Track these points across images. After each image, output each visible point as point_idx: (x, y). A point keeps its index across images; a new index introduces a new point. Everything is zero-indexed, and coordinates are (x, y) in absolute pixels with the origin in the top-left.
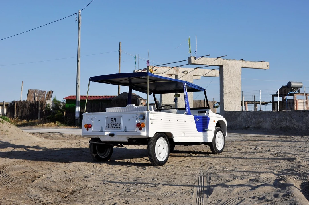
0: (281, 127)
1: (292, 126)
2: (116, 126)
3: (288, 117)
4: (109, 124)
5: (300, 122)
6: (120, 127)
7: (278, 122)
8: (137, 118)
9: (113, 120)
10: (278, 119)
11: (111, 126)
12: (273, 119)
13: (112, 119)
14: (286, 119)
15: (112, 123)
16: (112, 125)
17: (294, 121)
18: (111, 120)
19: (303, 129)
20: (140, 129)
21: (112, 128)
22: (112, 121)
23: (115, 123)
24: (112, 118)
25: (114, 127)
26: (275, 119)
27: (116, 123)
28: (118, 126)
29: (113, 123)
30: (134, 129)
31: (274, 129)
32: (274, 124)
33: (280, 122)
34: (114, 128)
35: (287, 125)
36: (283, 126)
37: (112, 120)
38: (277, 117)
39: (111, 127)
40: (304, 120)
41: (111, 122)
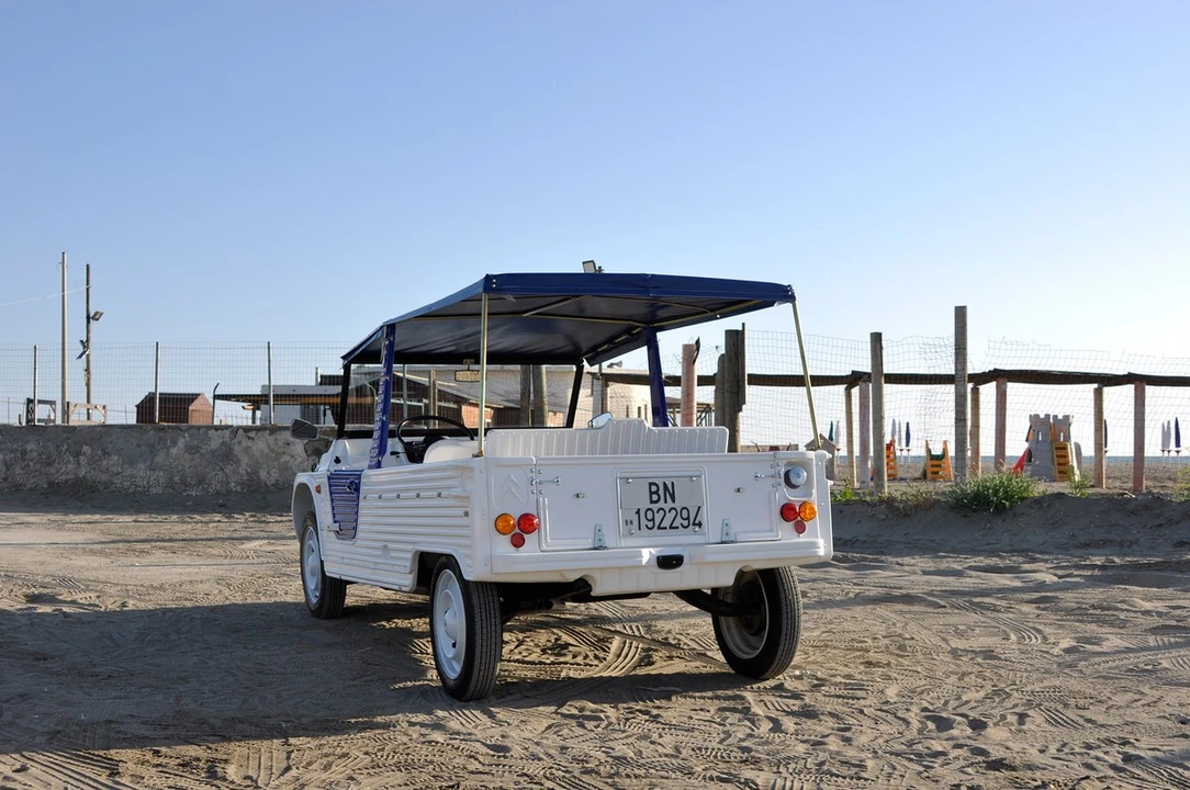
0: (51, 484)
1: (104, 477)
2: (679, 519)
3: (86, 449)
4: (638, 512)
5: (142, 466)
6: (700, 525)
7: (38, 466)
8: (773, 480)
9: (661, 492)
10: (35, 454)
11: (653, 520)
12: (12, 451)
13: (654, 488)
14: (78, 454)
15: (655, 507)
16: (658, 518)
17: (111, 463)
18: (651, 493)
19: (154, 491)
20: (800, 529)
21: (659, 528)
22: (655, 497)
23: (670, 504)
24: (651, 484)
25: (666, 523)
26: (24, 453)
27: (678, 505)
28: (688, 518)
29: (661, 504)
30: (772, 531)
31: (17, 488)
32: (18, 471)
33: (49, 464)
34: (671, 527)
35: (82, 473)
36: (64, 478)
37: (657, 493)
38: (30, 446)
39: (650, 524)
40: (160, 459)
41: (652, 502)
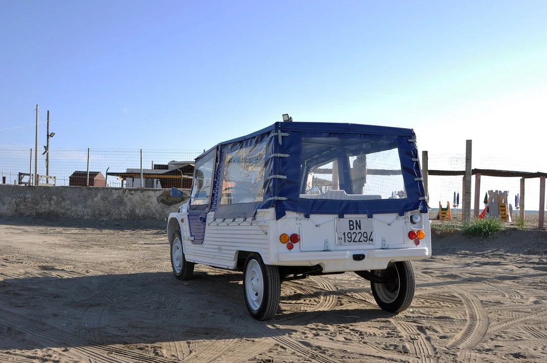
0: (37, 214)
1: (63, 211)
2: (362, 238)
3: (54, 197)
4: (344, 234)
5: (80, 206)
6: (372, 240)
7: (31, 205)
8: (405, 220)
9: (355, 225)
10: (30, 199)
11: (351, 237)
12: (19, 198)
13: (351, 223)
14: (50, 200)
15: (352, 232)
16: (353, 236)
17: (66, 204)
18: (350, 225)
19: (86, 217)
20: (417, 243)
21: (354, 241)
22: (352, 227)
23: (359, 230)
24: (350, 221)
25: (357, 239)
26: (25, 199)
27: (362, 231)
28: (367, 237)
29: (355, 230)
30: (404, 244)
31: (21, 215)
32: (22, 207)
33: (36, 204)
34: (359, 241)
35: (52, 209)
36: (43, 210)
37: (353, 225)
39: (350, 240)
40: (89, 203)
41: (350, 229)
